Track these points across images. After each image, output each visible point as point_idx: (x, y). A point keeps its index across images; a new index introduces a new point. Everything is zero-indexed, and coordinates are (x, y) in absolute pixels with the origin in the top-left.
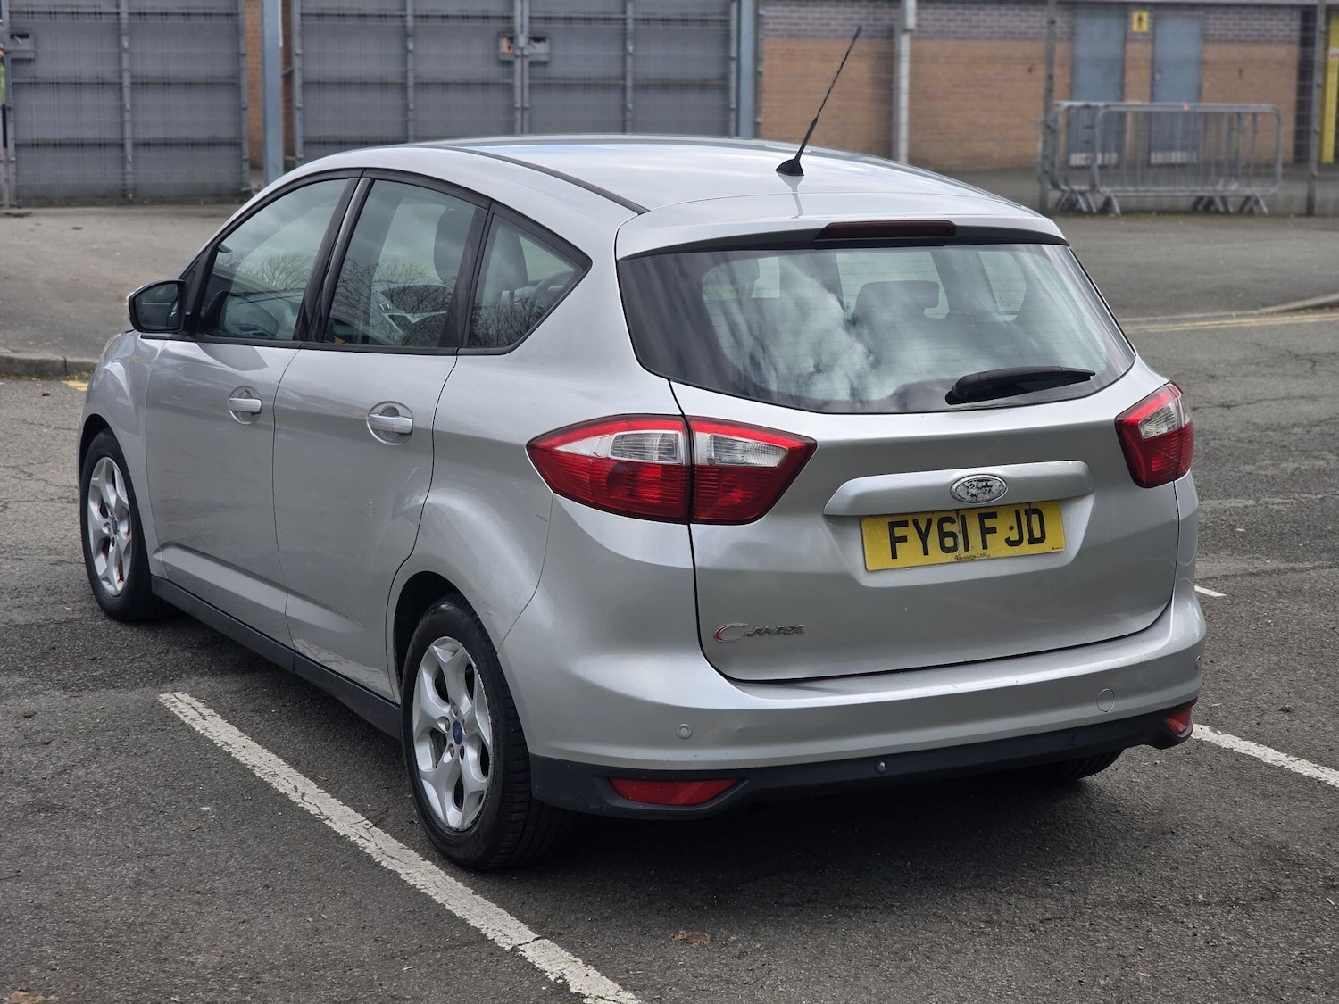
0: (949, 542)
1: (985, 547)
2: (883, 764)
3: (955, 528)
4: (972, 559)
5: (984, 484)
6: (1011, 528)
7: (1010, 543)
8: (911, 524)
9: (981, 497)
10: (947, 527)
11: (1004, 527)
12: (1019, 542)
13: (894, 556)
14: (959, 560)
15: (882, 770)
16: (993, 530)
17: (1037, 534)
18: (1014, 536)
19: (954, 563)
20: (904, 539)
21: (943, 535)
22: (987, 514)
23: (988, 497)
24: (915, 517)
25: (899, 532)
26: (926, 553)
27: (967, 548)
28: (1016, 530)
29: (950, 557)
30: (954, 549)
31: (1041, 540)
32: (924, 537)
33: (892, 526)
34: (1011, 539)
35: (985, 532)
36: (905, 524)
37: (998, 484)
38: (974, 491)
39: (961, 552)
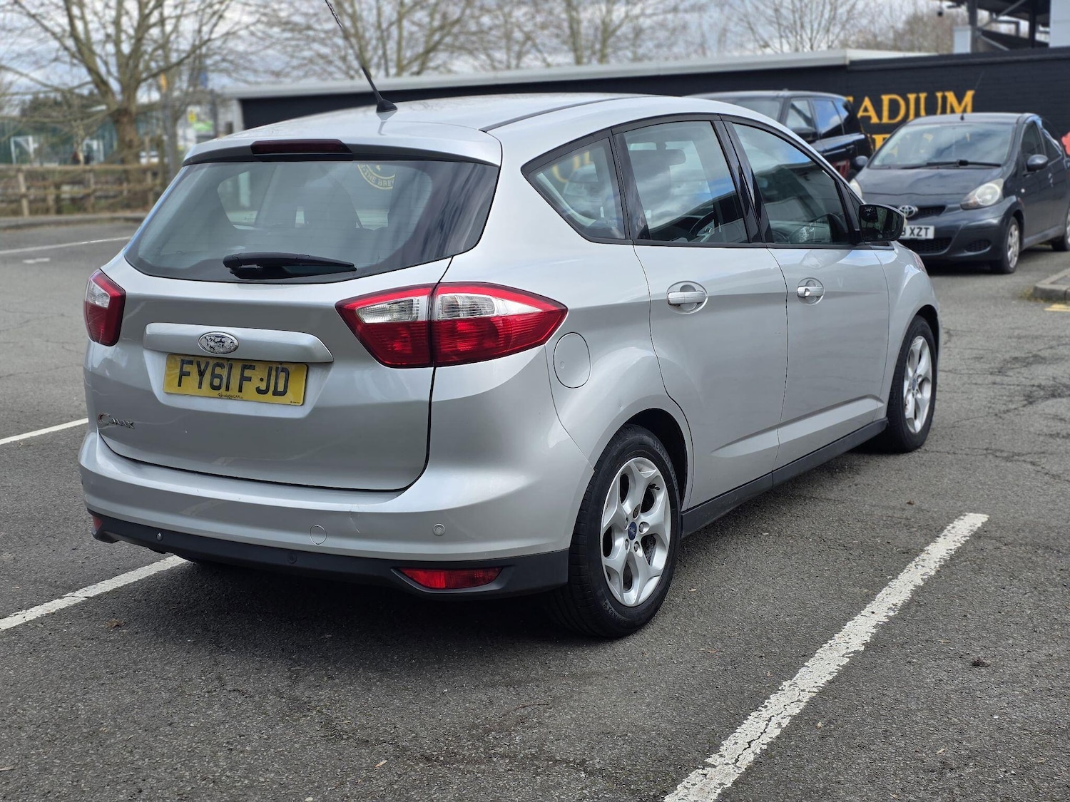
0: (216, 382)
1: (240, 390)
2: (160, 535)
3: (224, 373)
4: (230, 398)
6: (262, 380)
7: (259, 391)
8: (195, 363)
9: (217, 349)
10: (218, 370)
11: (257, 378)
12: (265, 392)
13: (180, 385)
14: (221, 397)
15: (159, 538)
16: (249, 379)
17: (281, 389)
18: (263, 386)
19: (217, 398)
20: (188, 374)
21: (214, 376)
22: (248, 364)
23: (222, 350)
24: (199, 359)
25: (187, 368)
26: (200, 387)
27: (227, 389)
28: (265, 381)
29: (216, 393)
30: (218, 388)
31: (283, 394)
32: (201, 374)
33: (183, 362)
34: (261, 389)
35: (243, 379)
36: (191, 363)
37: (230, 341)
39: (223, 390)
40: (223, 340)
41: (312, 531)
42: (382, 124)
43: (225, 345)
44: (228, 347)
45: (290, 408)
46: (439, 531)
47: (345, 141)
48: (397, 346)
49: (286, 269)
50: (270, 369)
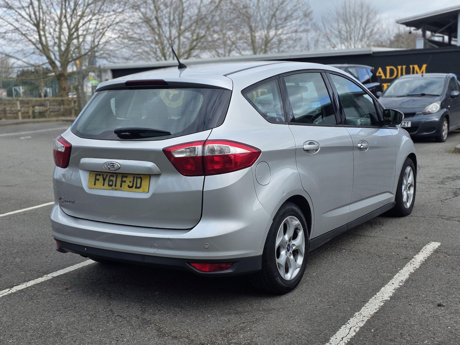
0: (111, 183)
1: (121, 187)
2: (86, 249)
3: (114, 179)
4: (116, 190)
5: (112, 165)
6: (130, 182)
7: (129, 187)
8: (101, 175)
9: (111, 169)
10: (111, 178)
11: (128, 181)
12: (132, 187)
13: (95, 185)
14: (112, 189)
15: (85, 250)
16: (125, 182)
17: (138, 186)
18: (131, 185)
19: (111, 190)
20: (98, 180)
21: (110, 180)
22: (125, 175)
23: (113, 169)
24: (103, 173)
25: (98, 177)
26: (104, 185)
27: (115, 186)
28: (132, 183)
29: (110, 188)
30: (111, 186)
31: (139, 188)
32: (104, 180)
33: (96, 175)
34: (130, 186)
35: (122, 181)
37: (117, 165)
38: (109, 167)
39: (113, 187)
40: (114, 165)
41: (152, 246)
42: (181, 73)
43: (115, 167)
44: (116, 168)
45: (142, 194)
46: (207, 246)
47: (166, 80)
48: (189, 167)
49: (141, 134)
50: (134, 177)
